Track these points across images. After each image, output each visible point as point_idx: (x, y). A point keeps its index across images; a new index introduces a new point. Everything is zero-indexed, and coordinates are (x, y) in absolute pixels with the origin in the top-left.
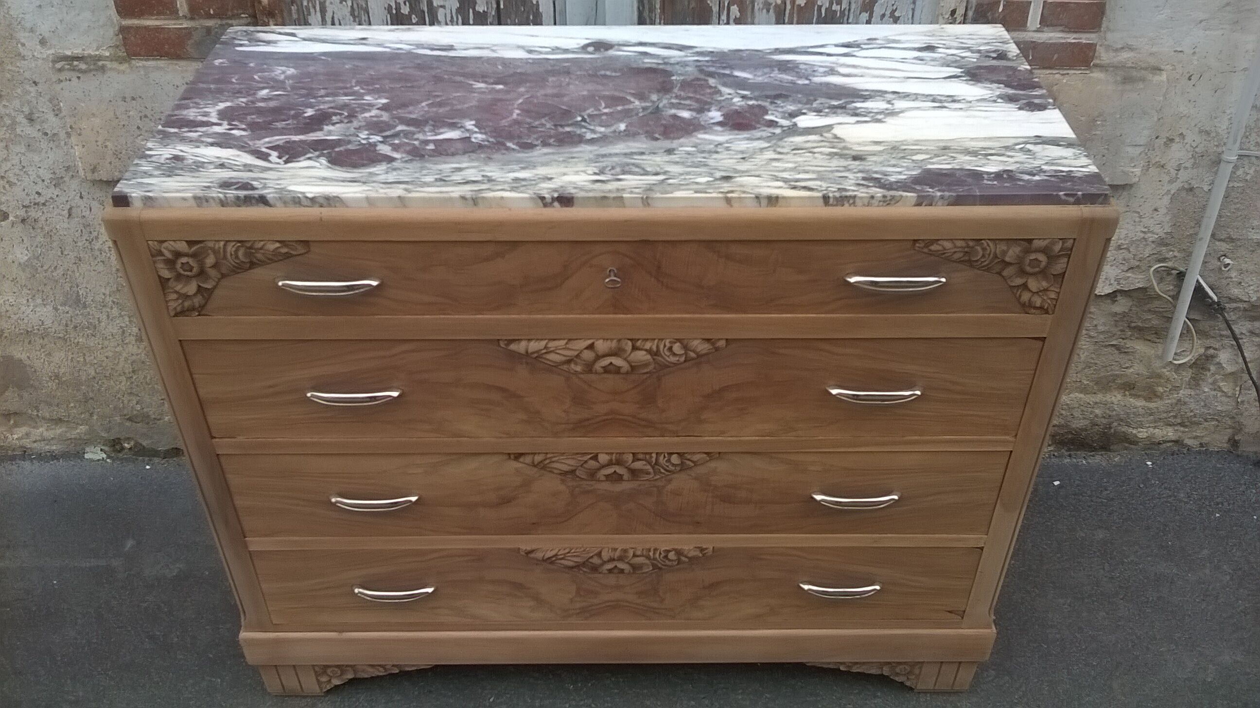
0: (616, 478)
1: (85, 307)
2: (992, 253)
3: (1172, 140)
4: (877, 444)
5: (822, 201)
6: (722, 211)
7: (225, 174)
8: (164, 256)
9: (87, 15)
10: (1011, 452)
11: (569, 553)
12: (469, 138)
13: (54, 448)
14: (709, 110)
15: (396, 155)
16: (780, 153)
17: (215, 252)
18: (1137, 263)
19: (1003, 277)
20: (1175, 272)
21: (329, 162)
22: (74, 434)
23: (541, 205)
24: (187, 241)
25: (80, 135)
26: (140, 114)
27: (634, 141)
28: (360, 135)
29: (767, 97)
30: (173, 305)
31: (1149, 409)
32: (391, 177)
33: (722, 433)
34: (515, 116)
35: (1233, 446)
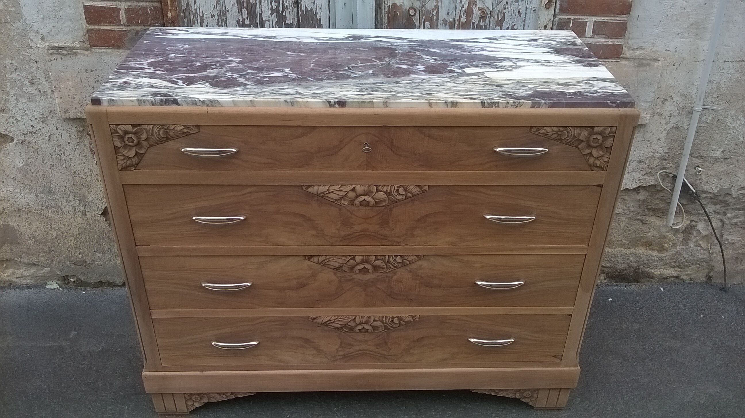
0: (365, 271)
1: (54, 195)
2: (573, 135)
3: (666, 100)
4: (511, 250)
5: (480, 105)
6: (426, 109)
7: (154, 90)
8: (118, 133)
9: (69, 23)
10: (586, 254)
11: (337, 319)
12: (288, 76)
13: (29, 281)
14: (417, 65)
15: (247, 83)
16: (457, 84)
17: (147, 131)
18: (650, 170)
19: (579, 149)
20: (671, 175)
21: (211, 85)
22: (40, 273)
23: (329, 106)
24: (131, 125)
25: (59, 91)
26: (95, 80)
27: (377, 78)
28: (227, 74)
29: (448, 60)
30: (121, 163)
31: (661, 257)
32: (246, 92)
33: (426, 243)
34: (311, 67)
35: (708, 279)
